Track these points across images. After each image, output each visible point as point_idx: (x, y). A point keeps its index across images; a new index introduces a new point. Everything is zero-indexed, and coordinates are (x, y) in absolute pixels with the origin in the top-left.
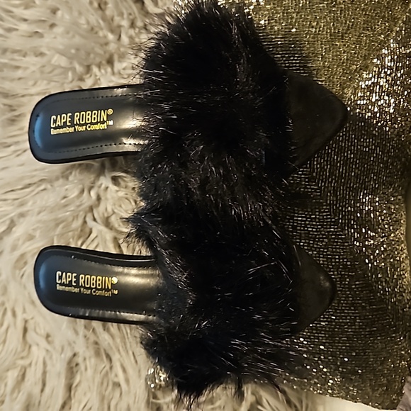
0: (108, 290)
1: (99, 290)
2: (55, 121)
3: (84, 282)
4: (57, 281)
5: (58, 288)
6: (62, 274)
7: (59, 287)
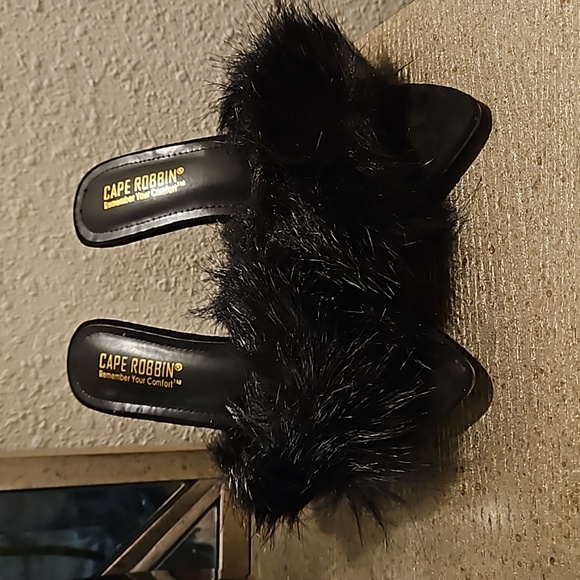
0: (168, 379)
1: (157, 378)
2: (109, 192)
3: (137, 367)
4: (101, 366)
5: (100, 375)
6: (108, 357)
7: (102, 374)
